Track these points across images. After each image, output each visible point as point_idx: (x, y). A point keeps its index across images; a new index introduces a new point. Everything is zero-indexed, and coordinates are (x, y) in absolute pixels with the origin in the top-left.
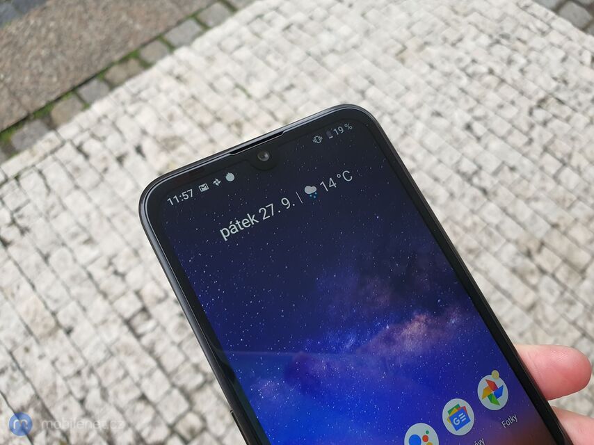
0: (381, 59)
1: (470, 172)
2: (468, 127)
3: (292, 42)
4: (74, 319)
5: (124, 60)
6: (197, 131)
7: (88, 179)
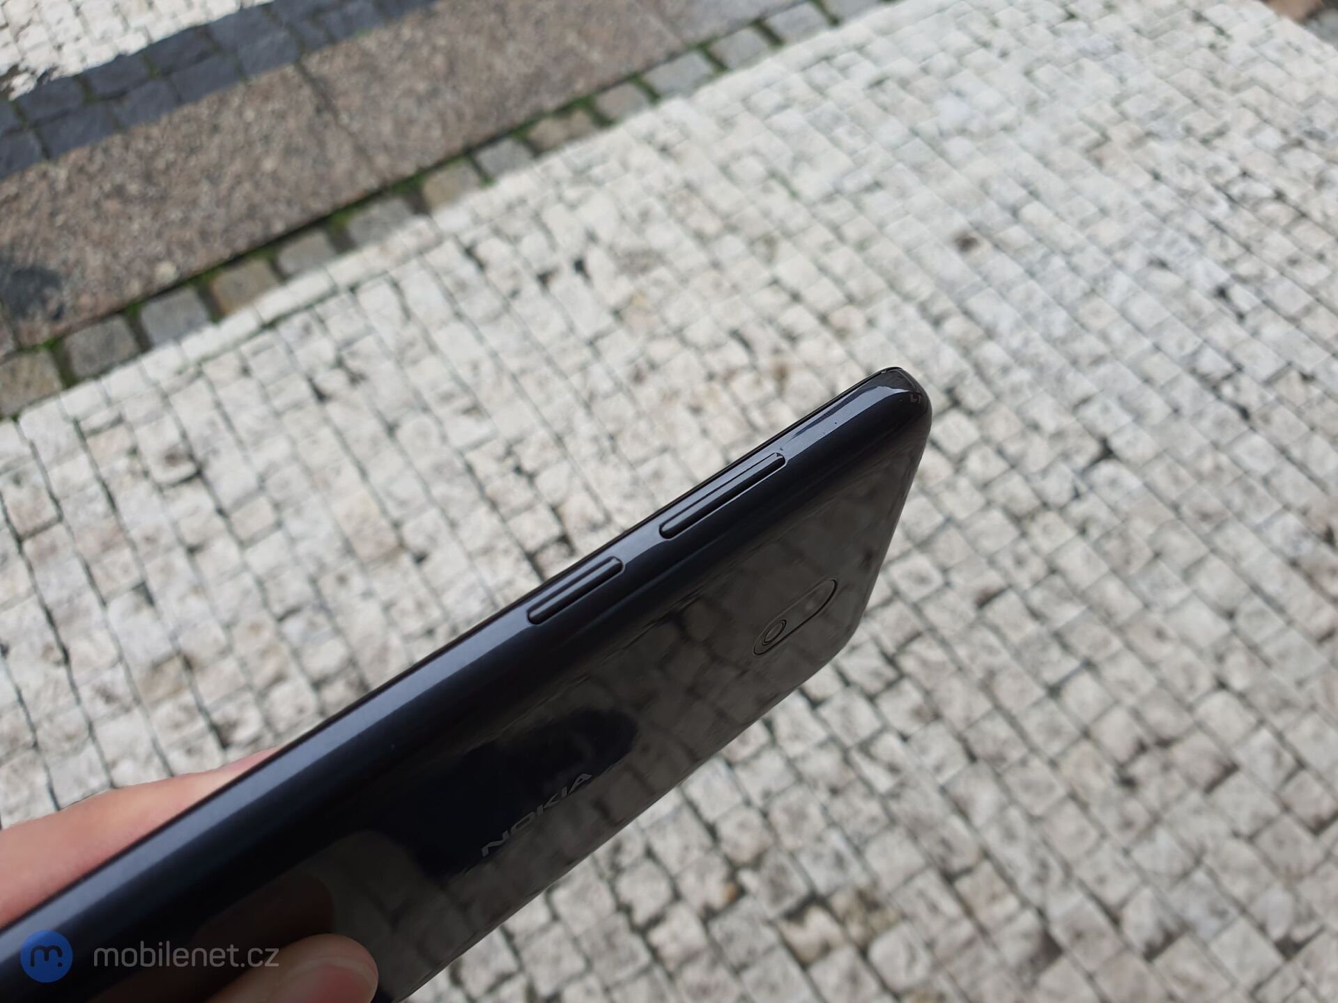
0: (1056, 155)
1: (1218, 374)
2: (1222, 293)
3: (885, 109)
4: (432, 539)
5: (564, 111)
6: (689, 244)
7: (481, 304)
